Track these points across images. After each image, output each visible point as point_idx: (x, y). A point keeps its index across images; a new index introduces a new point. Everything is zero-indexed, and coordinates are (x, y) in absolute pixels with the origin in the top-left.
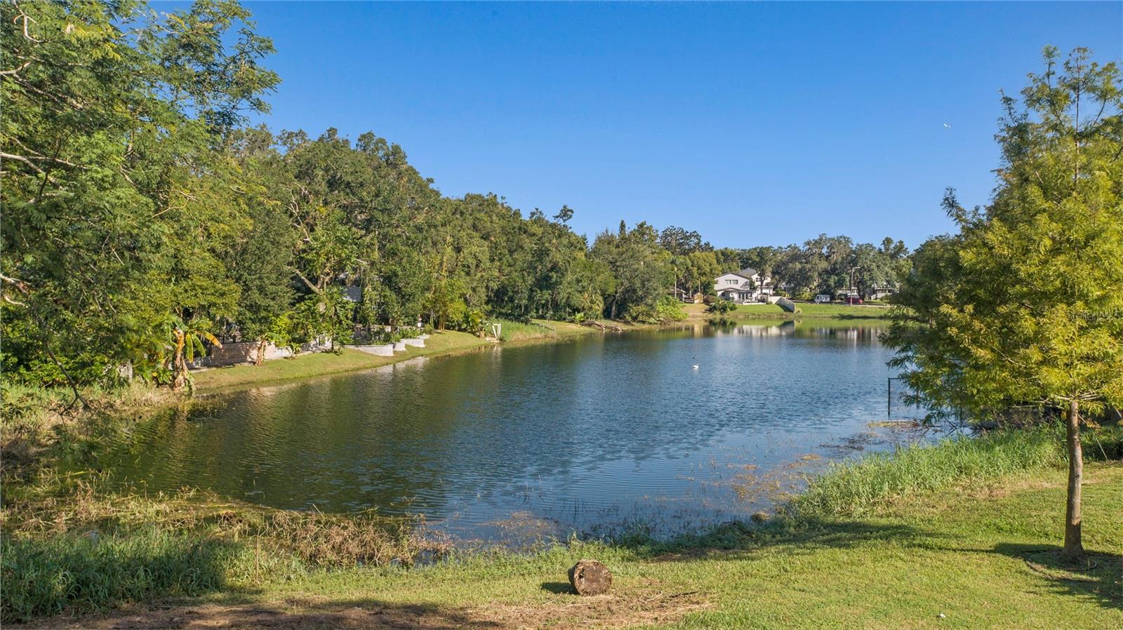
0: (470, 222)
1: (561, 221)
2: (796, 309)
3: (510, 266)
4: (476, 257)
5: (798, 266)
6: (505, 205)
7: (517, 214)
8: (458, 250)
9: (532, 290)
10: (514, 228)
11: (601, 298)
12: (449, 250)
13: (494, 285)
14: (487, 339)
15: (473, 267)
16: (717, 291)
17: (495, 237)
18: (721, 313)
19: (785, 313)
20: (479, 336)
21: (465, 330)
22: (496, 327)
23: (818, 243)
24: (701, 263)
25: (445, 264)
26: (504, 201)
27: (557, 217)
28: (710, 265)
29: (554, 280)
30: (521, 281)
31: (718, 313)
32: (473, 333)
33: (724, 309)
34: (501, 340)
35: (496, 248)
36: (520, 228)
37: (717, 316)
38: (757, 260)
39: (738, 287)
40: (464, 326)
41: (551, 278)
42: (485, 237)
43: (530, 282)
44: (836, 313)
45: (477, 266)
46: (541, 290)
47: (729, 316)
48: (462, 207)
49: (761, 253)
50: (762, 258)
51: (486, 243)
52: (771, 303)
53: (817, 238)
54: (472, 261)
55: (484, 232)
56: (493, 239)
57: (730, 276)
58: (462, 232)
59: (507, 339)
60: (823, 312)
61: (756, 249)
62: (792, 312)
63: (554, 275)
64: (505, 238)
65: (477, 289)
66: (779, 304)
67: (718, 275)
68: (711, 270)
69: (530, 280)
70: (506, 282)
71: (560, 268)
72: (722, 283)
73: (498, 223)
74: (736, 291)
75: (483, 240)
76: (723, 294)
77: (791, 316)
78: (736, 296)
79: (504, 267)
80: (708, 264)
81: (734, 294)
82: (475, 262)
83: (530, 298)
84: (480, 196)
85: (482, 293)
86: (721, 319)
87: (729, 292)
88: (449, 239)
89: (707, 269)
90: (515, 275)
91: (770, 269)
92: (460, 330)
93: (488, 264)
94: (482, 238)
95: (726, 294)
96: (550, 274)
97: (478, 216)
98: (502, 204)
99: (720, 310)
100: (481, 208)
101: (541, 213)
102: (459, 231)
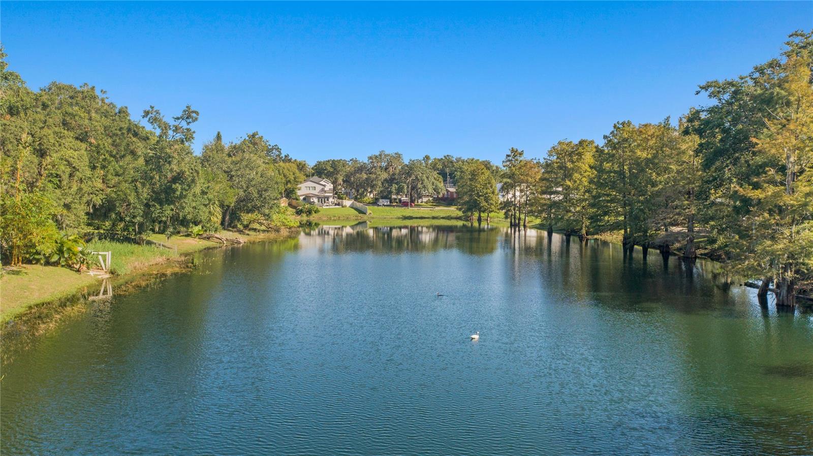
0: (58, 117)
1: (184, 124)
2: (369, 212)
3: (117, 175)
4: (69, 164)
5: (365, 176)
6: (107, 101)
7: (123, 112)
8: (41, 153)
9: (147, 205)
10: (121, 129)
11: (218, 209)
12: (26, 153)
13: (98, 200)
14: (92, 273)
15: (65, 177)
16: (299, 196)
17: (96, 139)
18: (307, 215)
19: (360, 215)
20: (78, 271)
21: (56, 264)
22: (104, 257)
23: (378, 158)
24: (286, 171)
25: (20, 172)
26: (104, 96)
27: (178, 118)
28: (294, 174)
29: (178, 193)
30: (133, 194)
31: (304, 215)
32: (70, 267)
33: (309, 212)
34: (112, 273)
35: (98, 153)
36: (129, 130)
37: (304, 218)
38: (331, 170)
39: (316, 192)
40: (55, 258)
41: (174, 191)
42: (82, 138)
43: (145, 195)
44: (399, 215)
45: (71, 175)
46: (161, 204)
47: (314, 218)
48: (45, 98)
49: (334, 164)
50: (335, 169)
51: (84, 146)
52: (345, 206)
53: (377, 154)
54: (64, 170)
55: (79, 132)
56: (93, 141)
57: (309, 184)
58: (46, 129)
59: (121, 272)
60: (389, 214)
61: (329, 161)
62: (365, 214)
63: (178, 186)
64: (110, 141)
65: (73, 205)
66: (352, 207)
67: (301, 183)
68: (295, 178)
69: (145, 193)
70: (113, 195)
71: (186, 179)
72: (304, 189)
73: (99, 122)
74: (315, 196)
75: (79, 142)
76: (304, 199)
77: (365, 217)
78: (316, 200)
79: (110, 177)
80: (292, 173)
81: (314, 199)
82: (68, 170)
83: (146, 214)
84: (70, 87)
85: (81, 210)
86: (307, 221)
87: (310, 197)
88: (25, 137)
89: (292, 177)
90: (124, 186)
91: (342, 178)
92: (48, 263)
93: (88, 173)
94: (77, 138)
95: (307, 198)
96: (174, 186)
97: (70, 110)
98: (103, 100)
99: (306, 212)
100: (74, 101)
101: (157, 112)
102: (42, 128)
